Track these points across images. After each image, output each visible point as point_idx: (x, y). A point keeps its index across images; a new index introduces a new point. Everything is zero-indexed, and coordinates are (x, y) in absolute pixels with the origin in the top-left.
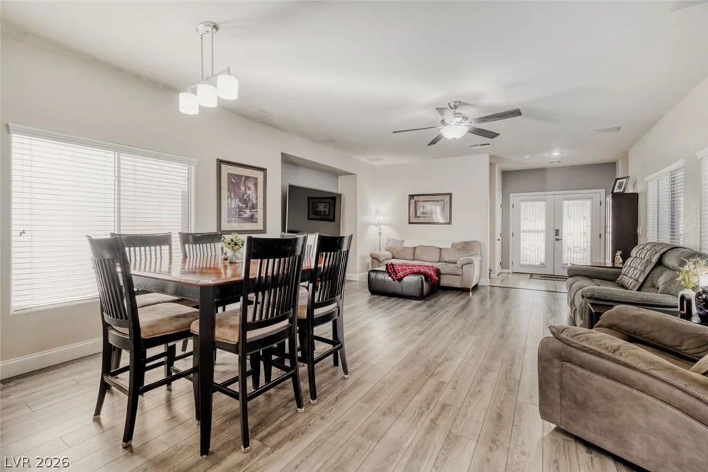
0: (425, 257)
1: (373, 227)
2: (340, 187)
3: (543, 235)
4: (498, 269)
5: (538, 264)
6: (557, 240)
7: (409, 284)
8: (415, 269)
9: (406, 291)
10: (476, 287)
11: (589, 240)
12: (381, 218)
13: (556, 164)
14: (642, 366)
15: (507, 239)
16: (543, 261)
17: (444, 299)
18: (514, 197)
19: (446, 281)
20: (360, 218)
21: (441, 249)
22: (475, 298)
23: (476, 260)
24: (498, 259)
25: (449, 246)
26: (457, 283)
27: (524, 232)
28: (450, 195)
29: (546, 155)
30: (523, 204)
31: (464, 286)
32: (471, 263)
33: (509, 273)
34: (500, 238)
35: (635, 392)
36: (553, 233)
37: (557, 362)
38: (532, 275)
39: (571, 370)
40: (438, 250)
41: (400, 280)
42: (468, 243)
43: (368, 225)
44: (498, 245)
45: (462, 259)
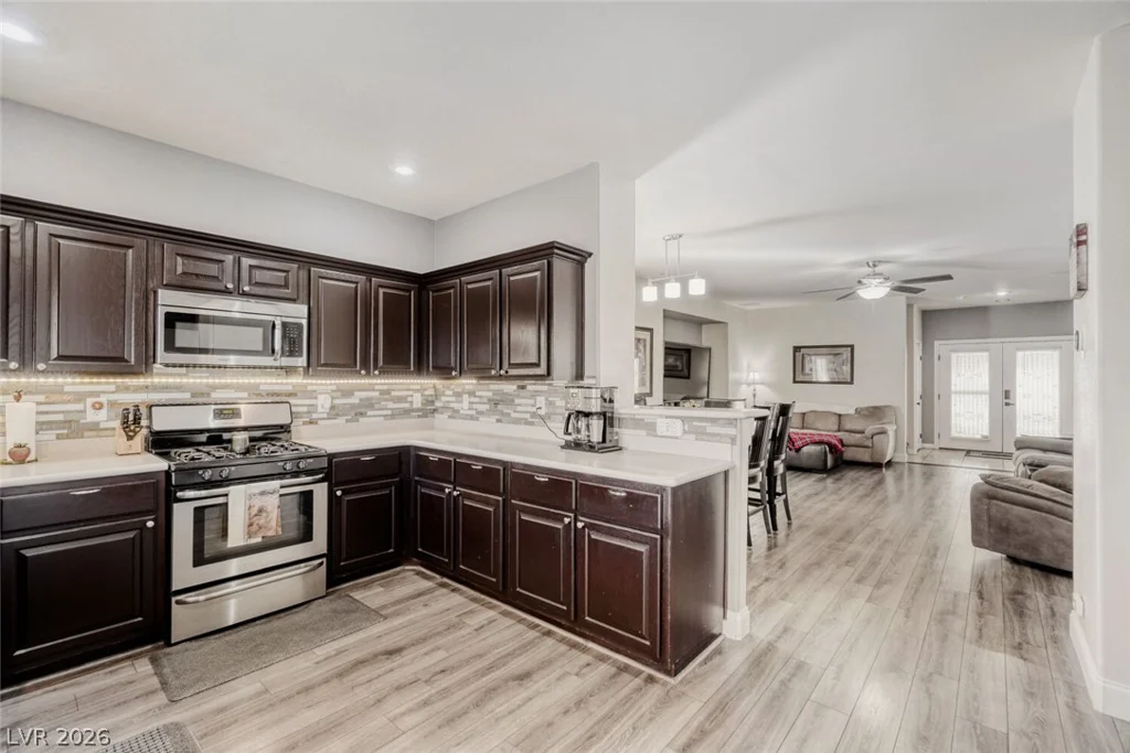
0: (819, 425)
1: (744, 386)
2: (706, 339)
3: (986, 398)
4: (917, 443)
5: (979, 437)
6: (1007, 404)
7: (810, 455)
8: (817, 438)
9: (805, 463)
10: (889, 464)
11: (1058, 406)
12: (756, 376)
13: (1003, 303)
14: (1047, 495)
15: (930, 401)
16: (986, 433)
17: (851, 474)
18: (939, 346)
19: (849, 454)
20: (732, 376)
21: (840, 415)
22: (888, 474)
23: (891, 429)
24: (918, 430)
25: (852, 412)
26: (864, 456)
27: (956, 393)
28: (852, 347)
29: (988, 295)
30: (954, 356)
31: (875, 460)
32: (884, 432)
33: (934, 449)
34: (920, 401)
35: (1044, 514)
36: (1000, 395)
37: (986, 501)
38: (968, 452)
39: (997, 505)
40: (837, 417)
41: (798, 450)
42: (877, 408)
43: (738, 383)
44: (918, 410)
45: (871, 428)
